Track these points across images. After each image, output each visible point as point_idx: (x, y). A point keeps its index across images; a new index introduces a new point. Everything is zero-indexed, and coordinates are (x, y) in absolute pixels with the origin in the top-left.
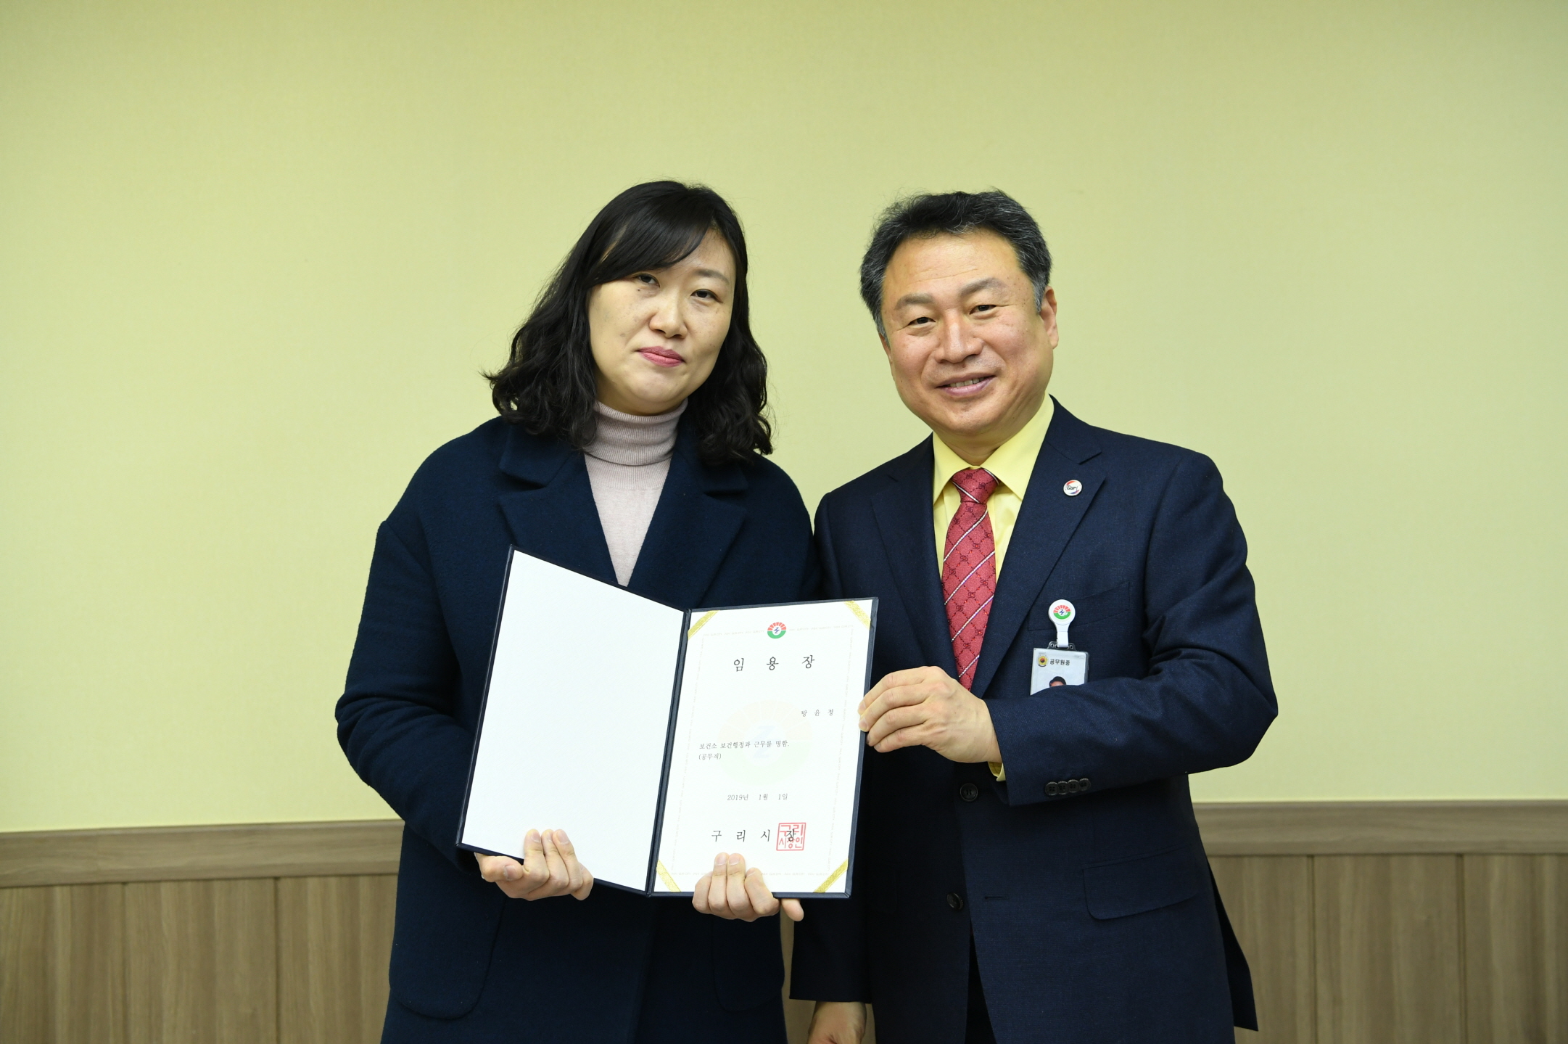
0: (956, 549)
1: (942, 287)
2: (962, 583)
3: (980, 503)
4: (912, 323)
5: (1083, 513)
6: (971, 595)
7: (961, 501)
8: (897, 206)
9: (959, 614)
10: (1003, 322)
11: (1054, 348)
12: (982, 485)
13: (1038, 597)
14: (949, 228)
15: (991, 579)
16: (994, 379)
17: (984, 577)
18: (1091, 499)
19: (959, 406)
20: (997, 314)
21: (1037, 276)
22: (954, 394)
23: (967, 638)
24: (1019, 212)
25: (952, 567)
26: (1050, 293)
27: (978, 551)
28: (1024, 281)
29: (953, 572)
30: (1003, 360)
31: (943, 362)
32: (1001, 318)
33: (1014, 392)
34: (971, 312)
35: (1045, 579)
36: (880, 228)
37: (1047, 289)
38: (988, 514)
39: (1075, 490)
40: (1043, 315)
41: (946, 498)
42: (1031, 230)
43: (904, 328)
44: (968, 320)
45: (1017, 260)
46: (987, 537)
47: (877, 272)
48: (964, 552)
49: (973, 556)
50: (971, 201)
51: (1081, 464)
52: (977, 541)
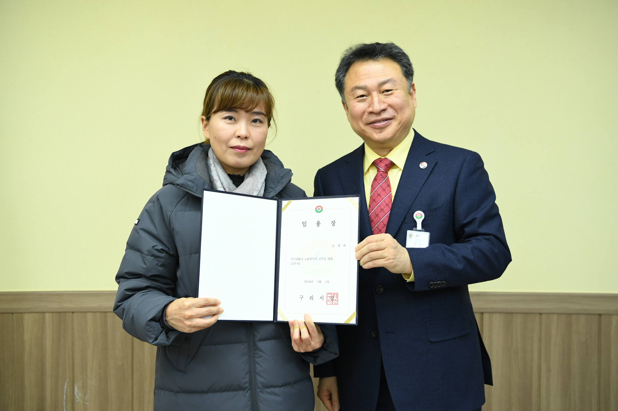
0: (376, 191)
1: (371, 82)
2: (378, 205)
3: (385, 172)
4: (358, 97)
5: (428, 175)
6: (382, 210)
7: (377, 172)
8: (351, 48)
9: (377, 218)
10: (396, 97)
11: (415, 108)
12: (386, 165)
13: (409, 210)
14: (374, 57)
15: (390, 203)
16: (392, 120)
17: (387, 202)
18: (431, 170)
19: (377, 131)
20: (393, 93)
21: (409, 78)
22: (375, 126)
23: (380, 228)
24: (401, 51)
25: (374, 198)
26: (413, 85)
27: (385, 192)
28: (404, 79)
29: (374, 200)
30: (396, 112)
31: (371, 113)
32: (395, 95)
33: (400, 126)
34: (383, 93)
35: (412, 202)
36: (343, 58)
37: (412, 83)
38: (388, 177)
39: (424, 166)
40: (411, 94)
41: (371, 171)
42: (407, 58)
43: (354, 99)
44: (382, 96)
45: (401, 71)
46: (388, 186)
47: (342, 76)
48: (379, 192)
49: (383, 194)
50: (382, 46)
51: (426, 155)
52: (384, 188)
